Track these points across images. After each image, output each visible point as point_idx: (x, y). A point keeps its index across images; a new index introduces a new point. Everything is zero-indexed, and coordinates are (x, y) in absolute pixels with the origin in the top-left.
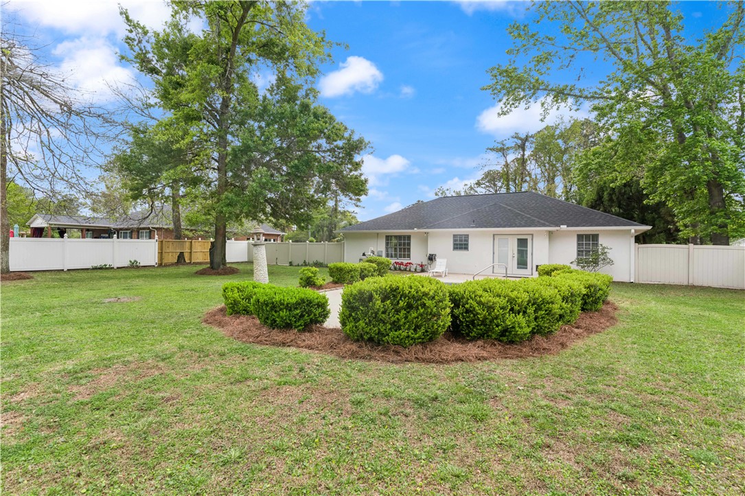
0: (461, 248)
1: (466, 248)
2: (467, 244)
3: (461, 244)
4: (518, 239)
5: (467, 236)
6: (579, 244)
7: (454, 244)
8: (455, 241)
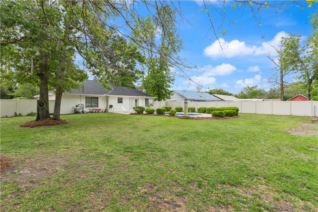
0: (120, 103)
1: (122, 103)
2: (122, 101)
3: (120, 101)
4: (135, 100)
5: (122, 98)
6: (146, 102)
7: (118, 101)
8: (118, 100)
